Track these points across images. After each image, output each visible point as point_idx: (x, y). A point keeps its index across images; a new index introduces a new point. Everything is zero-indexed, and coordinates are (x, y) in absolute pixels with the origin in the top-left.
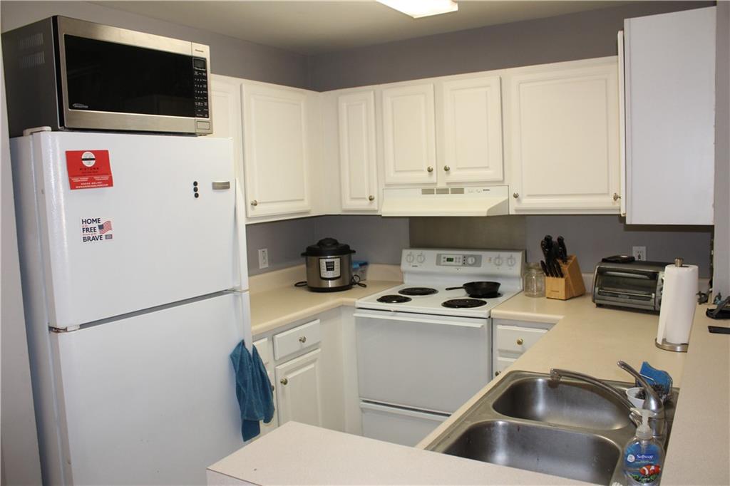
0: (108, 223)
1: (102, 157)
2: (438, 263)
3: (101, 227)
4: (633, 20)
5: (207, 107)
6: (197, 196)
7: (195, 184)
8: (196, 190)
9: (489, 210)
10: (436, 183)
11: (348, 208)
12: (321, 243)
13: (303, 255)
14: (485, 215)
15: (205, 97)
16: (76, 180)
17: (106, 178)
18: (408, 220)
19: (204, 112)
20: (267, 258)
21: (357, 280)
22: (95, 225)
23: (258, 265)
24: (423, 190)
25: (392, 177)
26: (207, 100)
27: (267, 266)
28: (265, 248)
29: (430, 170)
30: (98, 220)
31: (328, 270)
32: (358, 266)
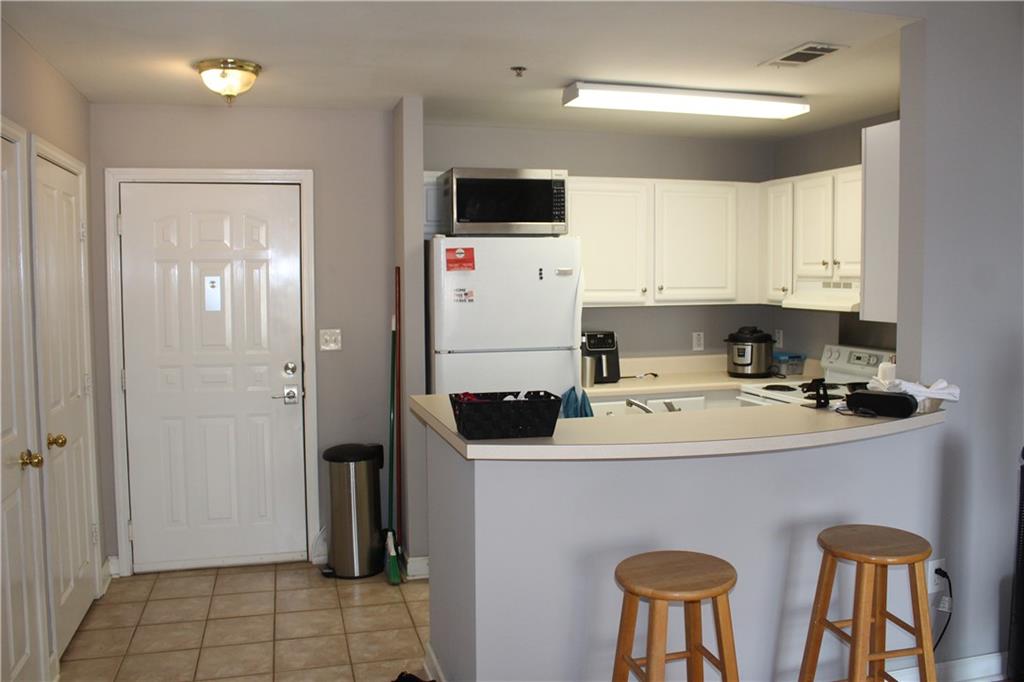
0: (471, 292)
1: (469, 252)
2: (849, 361)
3: (466, 294)
4: (869, 129)
5: (564, 215)
6: (541, 278)
7: (541, 270)
8: (541, 274)
9: (853, 307)
10: (832, 277)
11: (771, 298)
12: (741, 331)
13: (726, 341)
14: (849, 310)
15: (562, 208)
16: (451, 265)
17: (471, 265)
18: (838, 315)
19: (562, 218)
20: (702, 341)
21: (775, 370)
22: (463, 293)
23: (691, 347)
24: (824, 283)
25: (801, 269)
26: (564, 210)
27: (702, 348)
28: (700, 331)
29: (824, 264)
30: (464, 290)
31: (739, 356)
32: (787, 358)
